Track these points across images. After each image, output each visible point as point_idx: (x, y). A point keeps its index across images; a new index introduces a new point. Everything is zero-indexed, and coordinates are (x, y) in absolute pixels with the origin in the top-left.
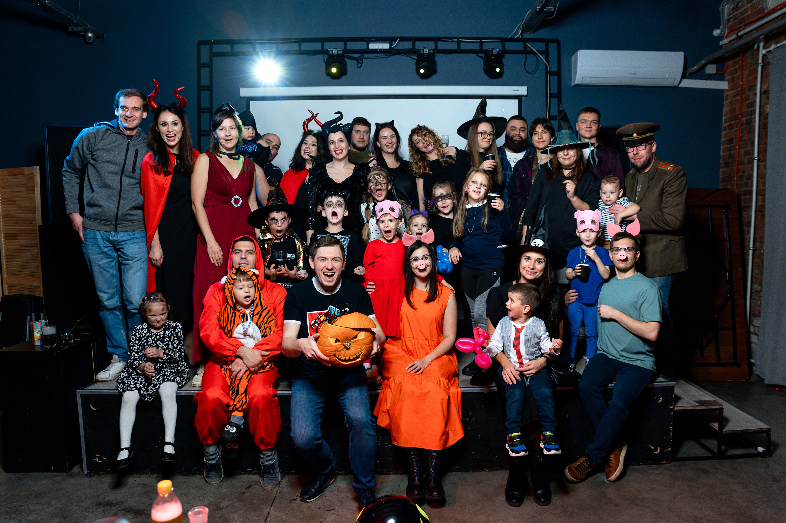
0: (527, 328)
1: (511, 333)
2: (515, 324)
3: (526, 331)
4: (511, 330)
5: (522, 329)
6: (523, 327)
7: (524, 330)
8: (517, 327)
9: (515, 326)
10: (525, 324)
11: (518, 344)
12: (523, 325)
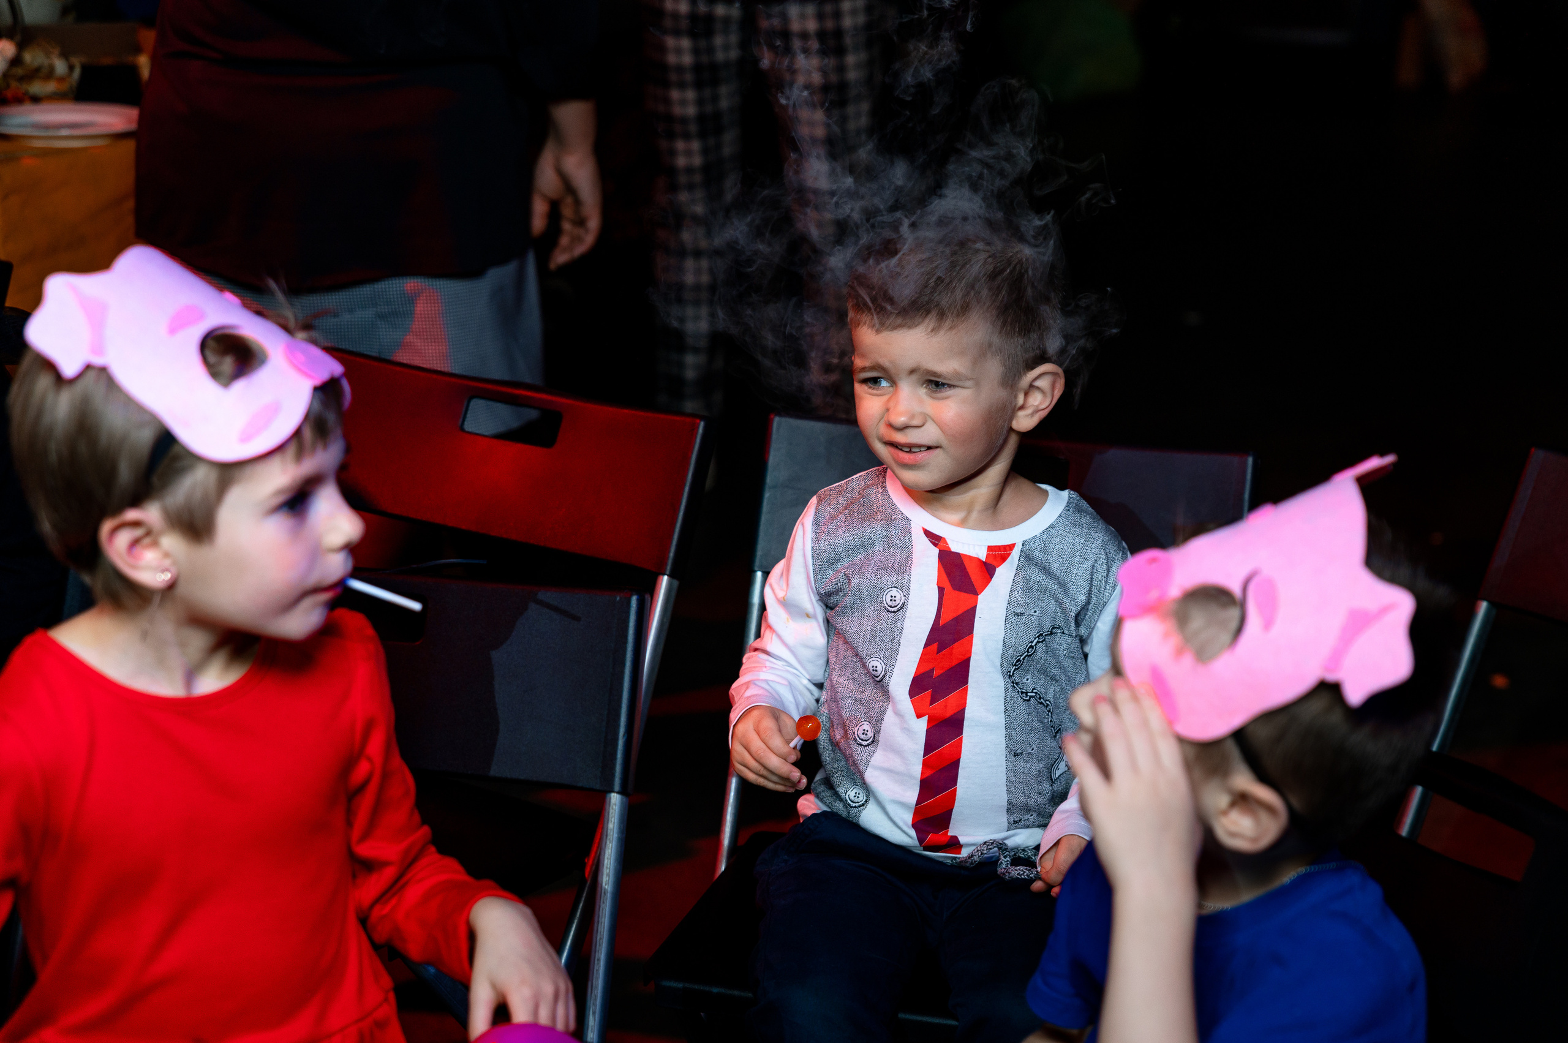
0: (1027, 557)
1: (905, 589)
2: (938, 527)
3: (1024, 586)
4: (903, 567)
5: (988, 569)
6: (1000, 554)
7: (1004, 574)
8: (955, 547)
9: (935, 539)
10: (1016, 535)
11: (959, 674)
12: (1000, 538)
